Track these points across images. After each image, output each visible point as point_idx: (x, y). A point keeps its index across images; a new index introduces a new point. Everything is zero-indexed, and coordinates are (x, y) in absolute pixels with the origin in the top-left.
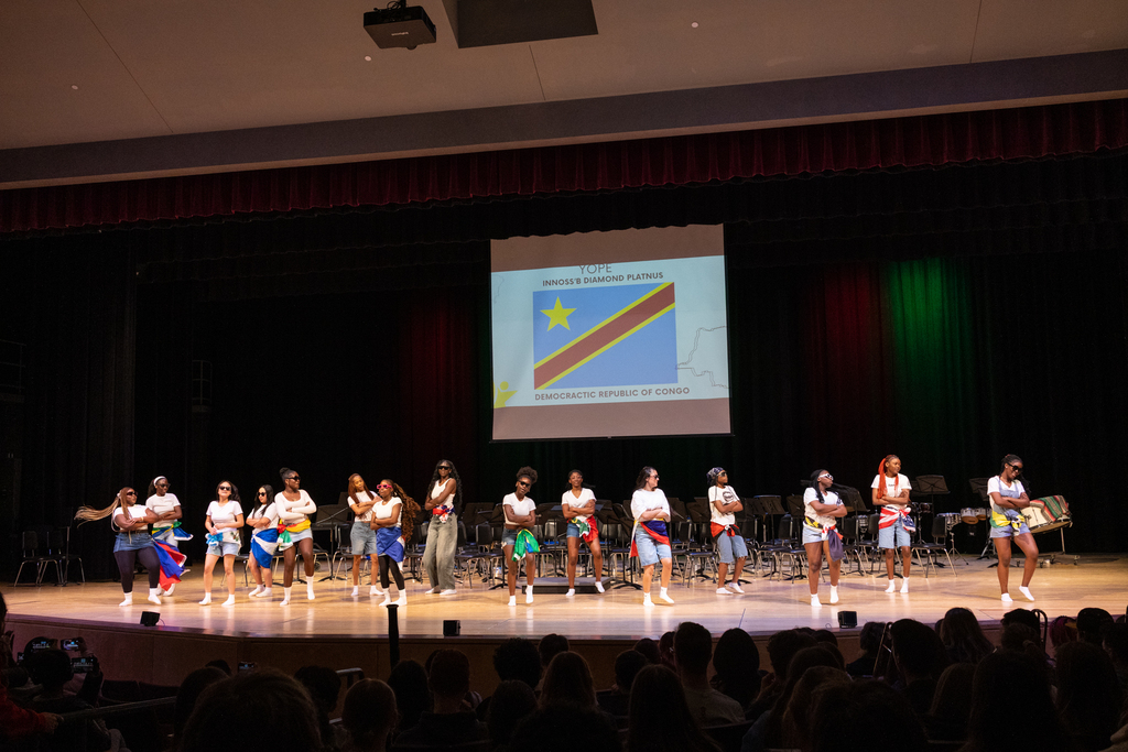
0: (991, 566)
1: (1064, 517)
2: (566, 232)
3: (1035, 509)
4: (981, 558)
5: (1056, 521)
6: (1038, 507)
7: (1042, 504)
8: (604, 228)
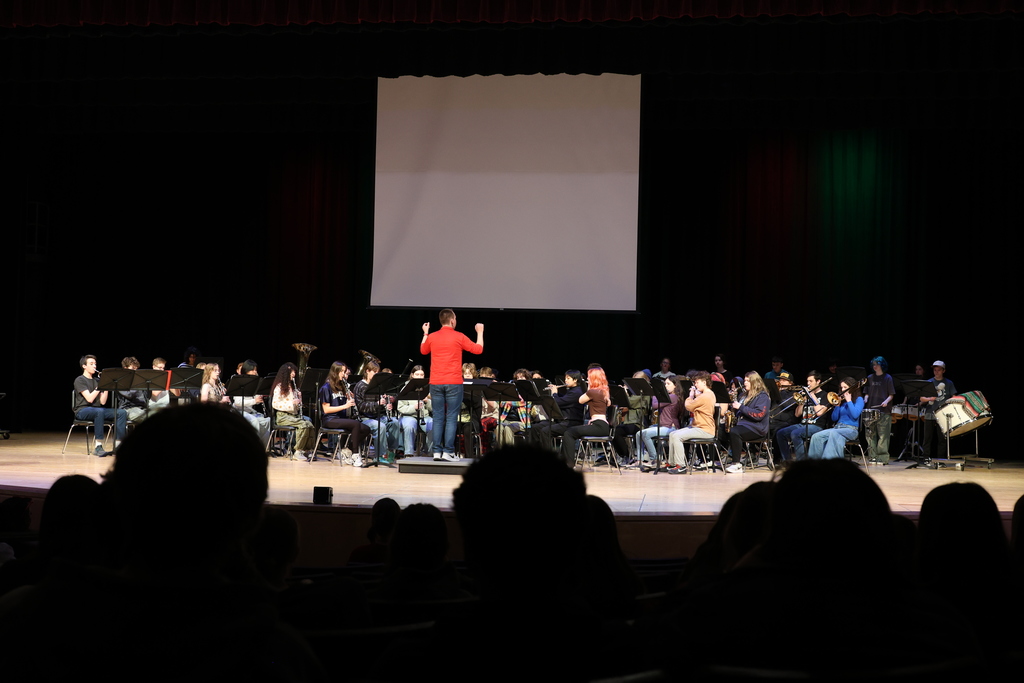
0: (910, 468)
1: (986, 413)
2: (464, 73)
3: (956, 405)
4: (898, 460)
5: (978, 418)
6: (958, 402)
7: (963, 399)
8: (508, 72)
